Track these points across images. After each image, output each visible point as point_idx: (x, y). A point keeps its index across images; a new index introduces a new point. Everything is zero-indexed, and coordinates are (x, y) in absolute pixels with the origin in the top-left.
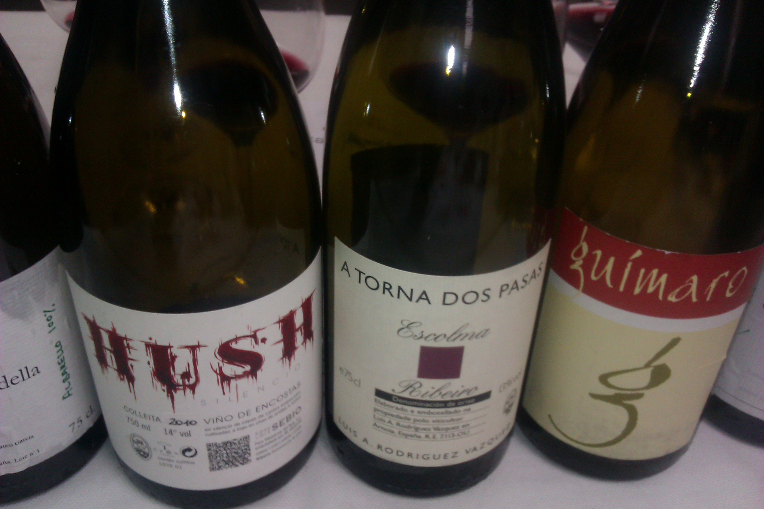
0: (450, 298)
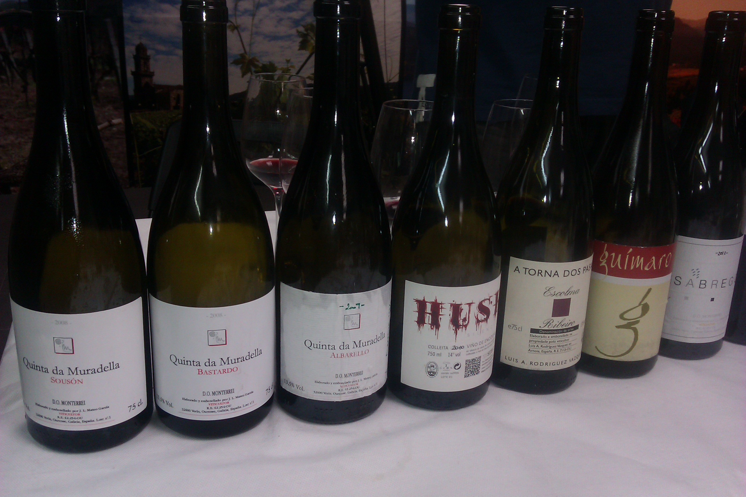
0: (567, 273)
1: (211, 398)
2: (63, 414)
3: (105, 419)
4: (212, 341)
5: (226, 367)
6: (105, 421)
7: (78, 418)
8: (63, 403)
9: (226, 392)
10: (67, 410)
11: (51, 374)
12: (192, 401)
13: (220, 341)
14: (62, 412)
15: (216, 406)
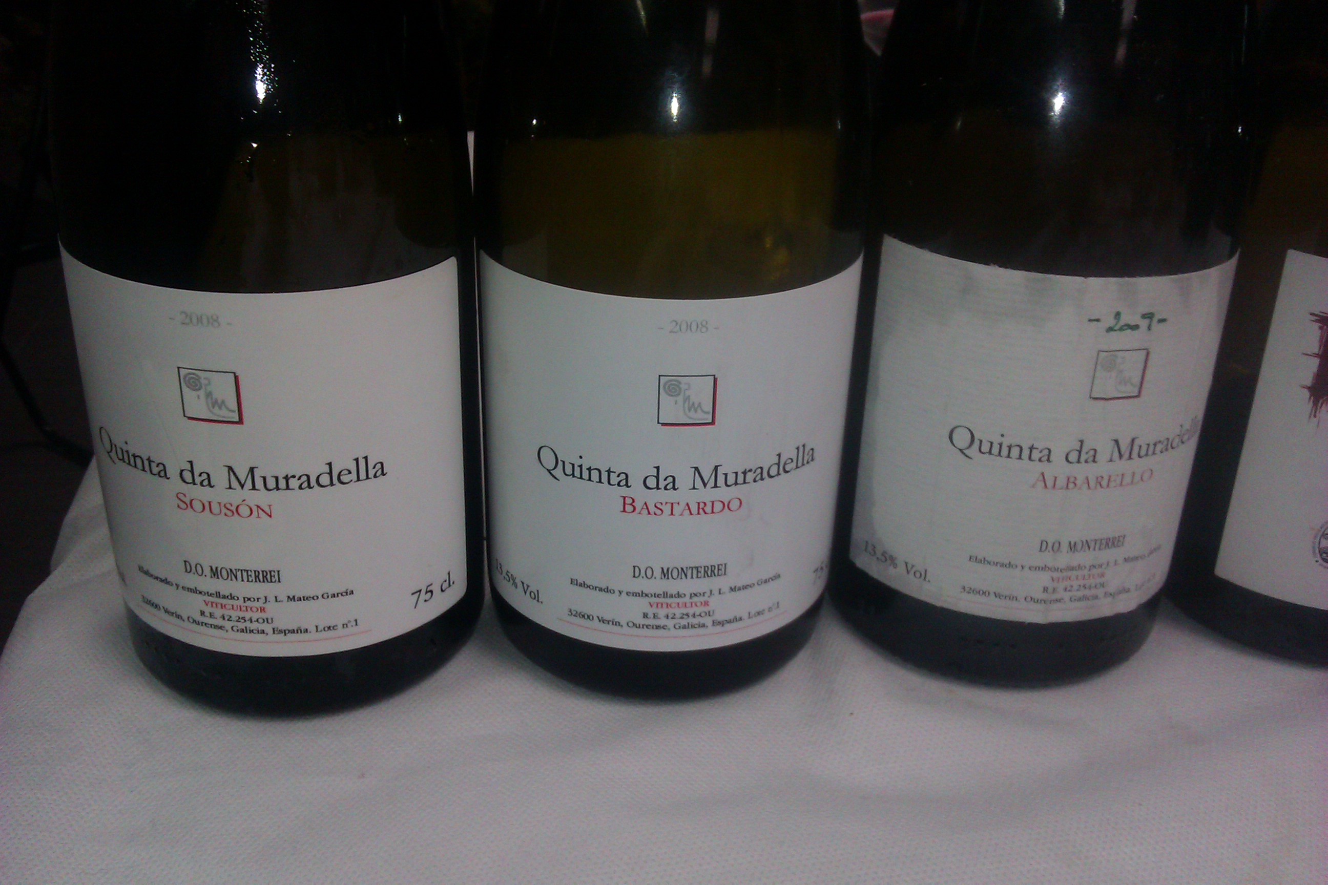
1: (658, 585)
2: (214, 605)
3: (340, 626)
4: (672, 410)
5: (707, 495)
6: (340, 631)
7: (261, 621)
8: (215, 573)
9: (703, 572)
10: (227, 594)
11: (175, 485)
12: (601, 590)
13: (696, 411)
14: (211, 599)
15: (670, 611)
